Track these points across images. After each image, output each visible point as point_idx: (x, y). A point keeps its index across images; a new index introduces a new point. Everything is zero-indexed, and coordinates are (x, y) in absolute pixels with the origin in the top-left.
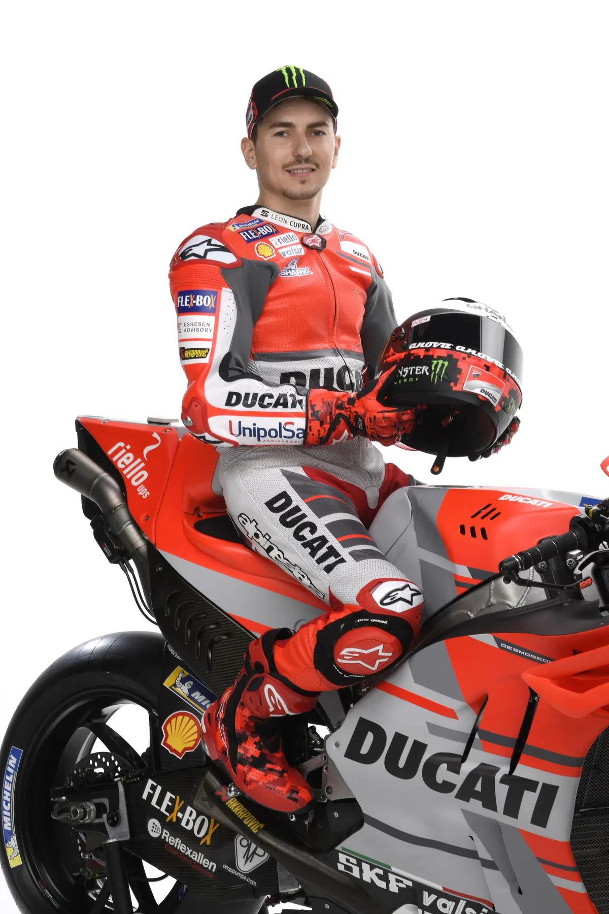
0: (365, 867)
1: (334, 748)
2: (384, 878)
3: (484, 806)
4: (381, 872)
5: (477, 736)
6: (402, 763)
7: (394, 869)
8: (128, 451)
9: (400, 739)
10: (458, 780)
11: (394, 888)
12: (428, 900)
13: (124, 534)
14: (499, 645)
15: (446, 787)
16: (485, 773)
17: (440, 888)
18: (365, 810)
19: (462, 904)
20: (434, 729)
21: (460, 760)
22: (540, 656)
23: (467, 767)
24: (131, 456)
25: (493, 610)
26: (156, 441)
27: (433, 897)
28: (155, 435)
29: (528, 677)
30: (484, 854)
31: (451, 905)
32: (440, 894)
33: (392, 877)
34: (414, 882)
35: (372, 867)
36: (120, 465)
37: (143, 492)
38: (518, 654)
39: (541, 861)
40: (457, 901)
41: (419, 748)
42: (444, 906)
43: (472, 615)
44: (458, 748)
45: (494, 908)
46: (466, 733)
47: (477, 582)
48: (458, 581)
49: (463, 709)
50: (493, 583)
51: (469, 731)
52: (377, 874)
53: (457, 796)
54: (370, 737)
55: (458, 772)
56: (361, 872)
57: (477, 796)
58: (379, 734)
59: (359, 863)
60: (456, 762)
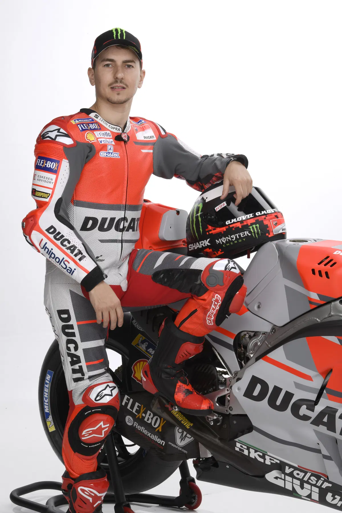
0: (252, 451)
1: (237, 391)
2: (263, 457)
3: (328, 429)
4: (261, 454)
5: (325, 391)
6: (278, 403)
7: (269, 454)
9: (277, 390)
10: (313, 415)
11: (268, 462)
12: (288, 470)
15: (305, 418)
16: (330, 412)
17: (296, 466)
18: (254, 424)
19: (309, 474)
20: (298, 386)
21: (313, 403)
23: (319, 408)
25: (333, 319)
27: (291, 469)
30: (325, 452)
31: (302, 474)
32: (295, 469)
33: (267, 457)
34: (280, 461)
35: (256, 451)
40: (306, 473)
41: (289, 395)
42: (298, 474)
43: (319, 321)
44: (313, 397)
45: (328, 478)
46: (318, 389)
47: (323, 302)
48: (311, 301)
49: (316, 376)
50: (333, 303)
51: (319, 387)
52: (259, 455)
53: (312, 423)
54: (259, 387)
55: (313, 410)
56: (249, 453)
57: (324, 424)
58: (265, 385)
59: (248, 449)
60: (312, 405)
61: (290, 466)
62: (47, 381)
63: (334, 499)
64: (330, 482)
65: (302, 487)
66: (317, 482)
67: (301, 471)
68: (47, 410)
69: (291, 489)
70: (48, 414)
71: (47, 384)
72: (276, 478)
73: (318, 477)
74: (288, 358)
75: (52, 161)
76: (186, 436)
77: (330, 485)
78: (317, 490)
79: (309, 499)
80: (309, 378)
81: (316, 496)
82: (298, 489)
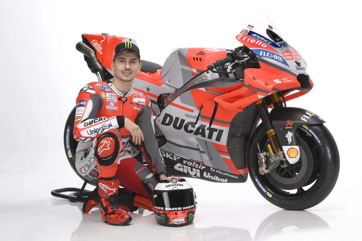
0: (167, 154)
1: (158, 121)
2: (172, 157)
3: (202, 136)
4: (171, 155)
5: (200, 117)
6: (178, 125)
7: (175, 154)
8: (96, 42)
9: (177, 119)
10: (194, 129)
11: (175, 159)
12: (185, 162)
13: (96, 65)
14: (206, 90)
15: (191, 132)
16: (202, 127)
17: (188, 159)
18: (167, 139)
19: (195, 163)
20: (187, 116)
21: (195, 124)
22: (219, 93)
23: (197, 126)
24: (97, 43)
25: (204, 81)
26: (104, 39)
27: (186, 161)
28: (104, 37)
29: (216, 99)
30: (201, 149)
31: (191, 163)
32: (188, 161)
33: (174, 156)
34: (181, 158)
35: (169, 154)
36: (94, 46)
37: (101, 53)
38: (212, 93)
39: (218, 151)
40: (193, 162)
41: (183, 121)
42: (189, 164)
43: (197, 83)
44: (194, 121)
45: (204, 164)
46: (196, 116)
47: (199, 73)
48: (193, 74)
49: (196, 109)
50: (203, 73)
51: (197, 116)
52: (170, 156)
53: (194, 134)
54: (168, 119)
55: (194, 127)
56: (166, 155)
57: (200, 134)
58: (171, 117)
59: (165, 153)
60: (193, 125)
61: (186, 160)
62: (67, 132)
63: (207, 175)
64: (205, 166)
65: (192, 170)
66: (199, 166)
67: (191, 161)
68: (68, 147)
69: (187, 173)
70: (69, 149)
71: (67, 133)
72: (179, 167)
73: (199, 164)
74: (182, 102)
75: (83, 101)
76: (135, 152)
77: (205, 167)
78: (198, 171)
79: (196, 177)
80: (192, 111)
81: (198, 175)
82: (190, 172)
